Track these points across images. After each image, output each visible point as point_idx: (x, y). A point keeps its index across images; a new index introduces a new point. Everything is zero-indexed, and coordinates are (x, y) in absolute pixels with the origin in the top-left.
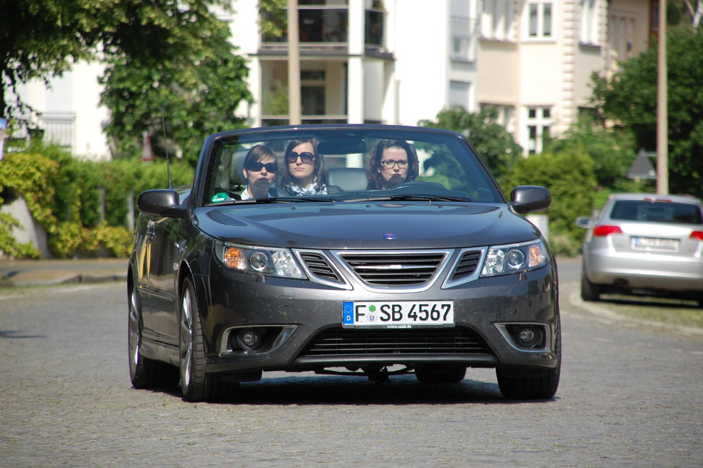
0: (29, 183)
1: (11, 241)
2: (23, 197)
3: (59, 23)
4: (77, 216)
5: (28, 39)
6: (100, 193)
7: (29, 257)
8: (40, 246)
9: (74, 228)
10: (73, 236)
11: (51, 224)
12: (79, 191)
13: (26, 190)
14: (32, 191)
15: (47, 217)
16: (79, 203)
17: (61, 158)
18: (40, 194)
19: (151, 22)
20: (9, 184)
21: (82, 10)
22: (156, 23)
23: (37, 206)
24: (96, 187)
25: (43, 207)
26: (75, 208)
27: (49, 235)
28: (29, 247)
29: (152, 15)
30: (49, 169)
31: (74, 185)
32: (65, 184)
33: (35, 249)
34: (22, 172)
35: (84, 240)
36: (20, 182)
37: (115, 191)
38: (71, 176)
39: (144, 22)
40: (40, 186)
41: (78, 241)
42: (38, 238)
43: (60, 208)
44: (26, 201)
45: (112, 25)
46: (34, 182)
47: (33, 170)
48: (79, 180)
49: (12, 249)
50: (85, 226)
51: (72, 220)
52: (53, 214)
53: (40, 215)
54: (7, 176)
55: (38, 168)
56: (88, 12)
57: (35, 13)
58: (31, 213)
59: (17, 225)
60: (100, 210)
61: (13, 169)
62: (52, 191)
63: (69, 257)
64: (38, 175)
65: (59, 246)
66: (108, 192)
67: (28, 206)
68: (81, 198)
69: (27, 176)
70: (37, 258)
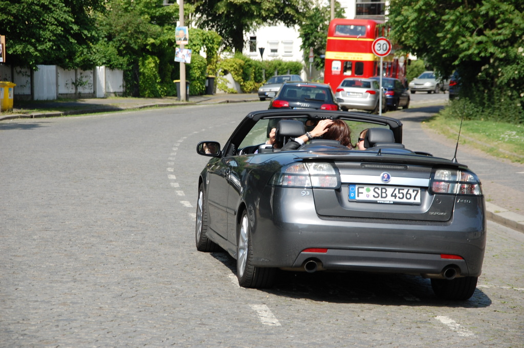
0: (233, 68)
1: (227, 88)
2: (231, 73)
3: (255, 13)
4: (253, 79)
5: (245, 19)
6: (263, 71)
7: (233, 93)
8: (237, 89)
9: (252, 83)
10: (251, 85)
11: (241, 82)
12: (254, 70)
13: (231, 71)
14: (233, 71)
15: (239, 80)
16: (253, 75)
17: (246, 60)
18: (237, 72)
19: (287, 13)
20: (225, 69)
21: (263, 9)
22: (289, 13)
23: (236, 76)
24: (261, 69)
25: (238, 76)
26: (252, 76)
27: (241, 86)
28: (232, 89)
29: (288, 10)
30: (240, 64)
31: (251, 69)
32: (248, 68)
33: (235, 90)
34: (230, 65)
35: (256, 87)
36: (229, 68)
37: (269, 70)
38: (250, 66)
39: (285, 13)
40: (237, 69)
41: (253, 87)
42: (237, 87)
43: (245, 77)
44: (232, 74)
45: (273, 14)
46: (234, 68)
47: (234, 64)
48: (253, 67)
49: (227, 90)
50: (256, 82)
51: (251, 80)
52: (242, 78)
53: (237, 79)
54: (225, 66)
55: (236, 63)
56: (265, 10)
57: (247, 10)
58: (234, 78)
59: (228, 82)
60: (263, 77)
61: (227, 64)
62: (242, 71)
63: (250, 92)
64: (236, 65)
65: (245, 89)
66: (266, 71)
67: (232, 76)
68: (255, 73)
69: (232, 66)
70: (236, 93)
